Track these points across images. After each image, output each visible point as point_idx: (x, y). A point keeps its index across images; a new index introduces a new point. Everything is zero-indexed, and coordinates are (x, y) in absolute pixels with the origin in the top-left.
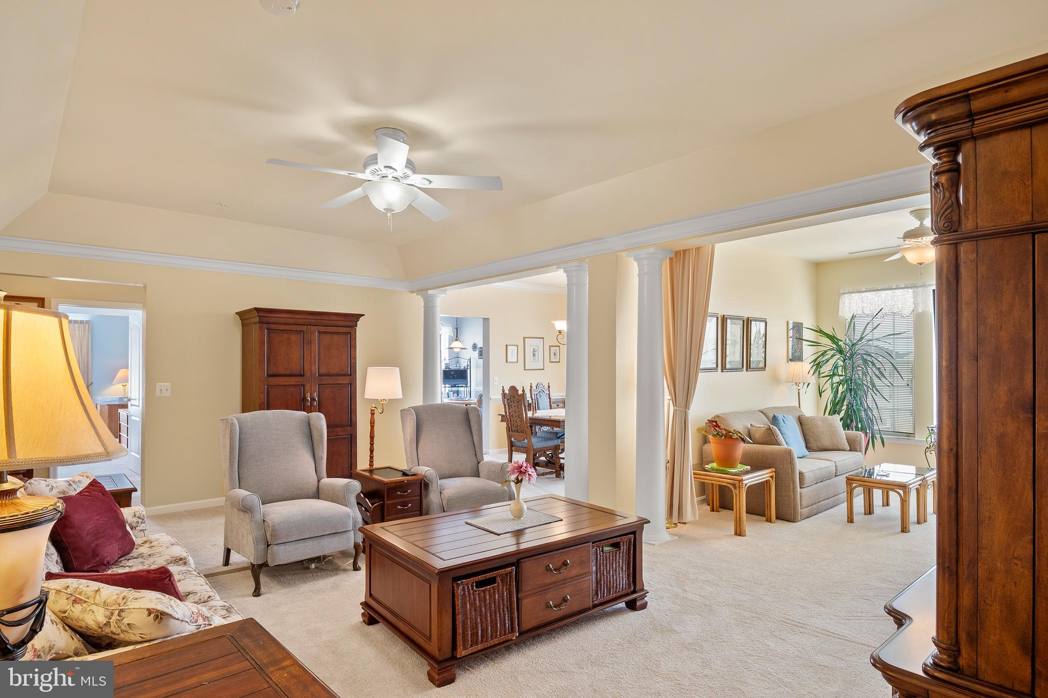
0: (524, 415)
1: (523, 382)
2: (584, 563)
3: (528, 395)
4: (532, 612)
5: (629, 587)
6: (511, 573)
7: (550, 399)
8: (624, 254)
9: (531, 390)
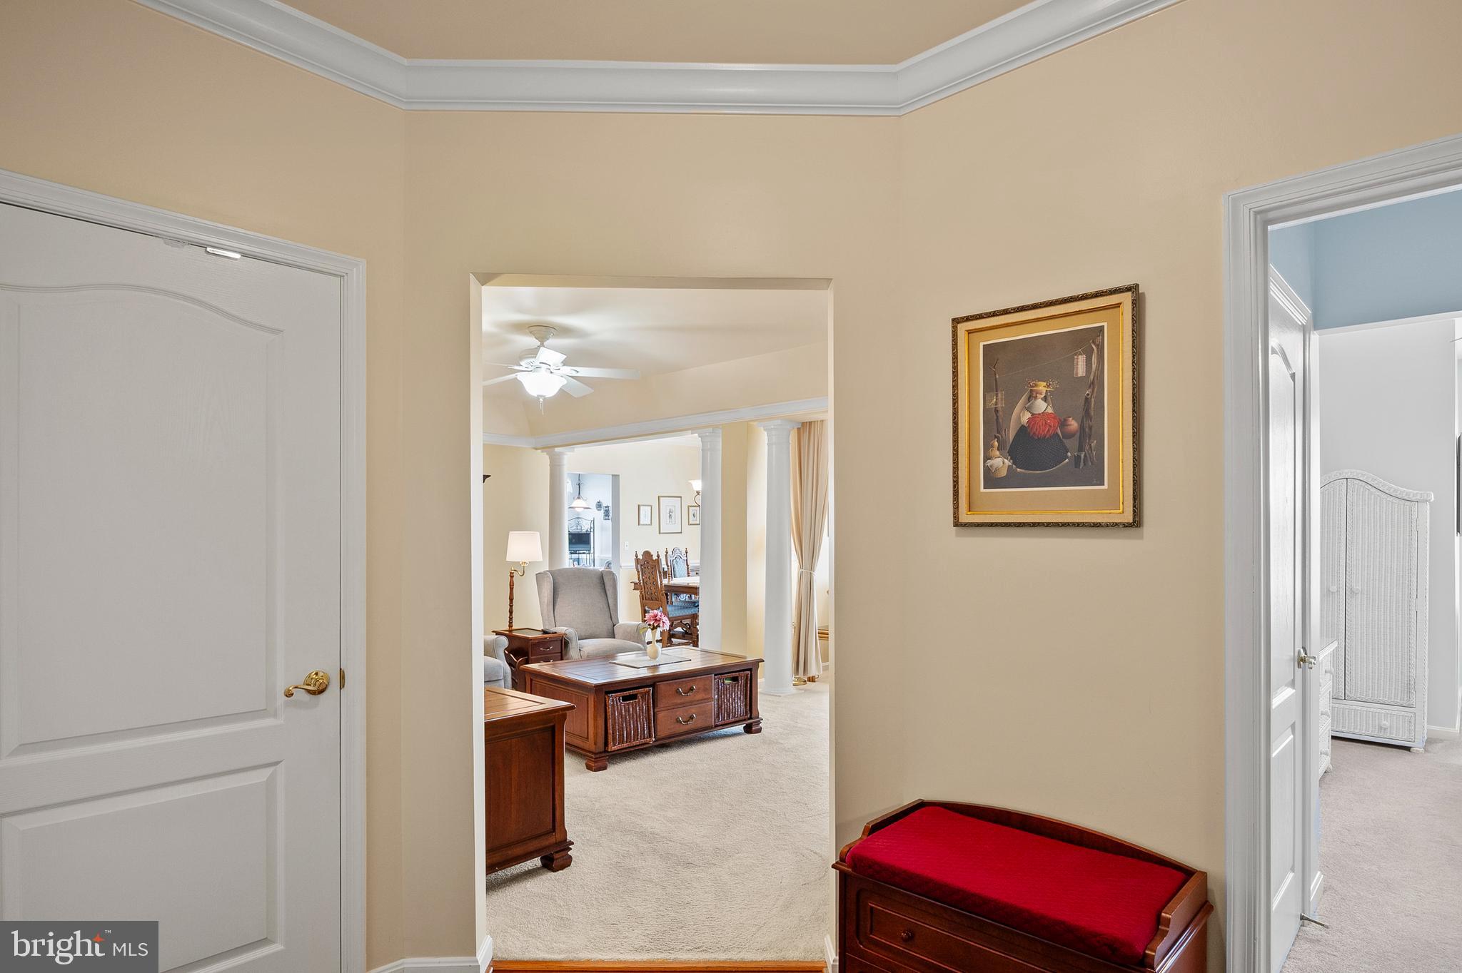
0: (659, 582)
1: (657, 547)
2: (707, 690)
3: (663, 562)
4: (666, 725)
5: (746, 714)
6: (649, 692)
7: (688, 566)
8: (755, 423)
9: (666, 556)
